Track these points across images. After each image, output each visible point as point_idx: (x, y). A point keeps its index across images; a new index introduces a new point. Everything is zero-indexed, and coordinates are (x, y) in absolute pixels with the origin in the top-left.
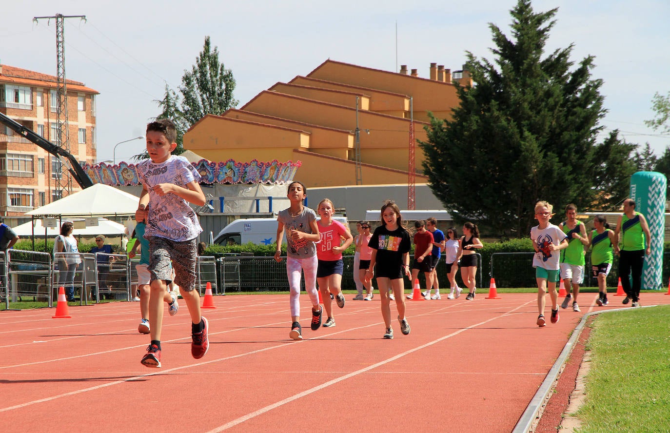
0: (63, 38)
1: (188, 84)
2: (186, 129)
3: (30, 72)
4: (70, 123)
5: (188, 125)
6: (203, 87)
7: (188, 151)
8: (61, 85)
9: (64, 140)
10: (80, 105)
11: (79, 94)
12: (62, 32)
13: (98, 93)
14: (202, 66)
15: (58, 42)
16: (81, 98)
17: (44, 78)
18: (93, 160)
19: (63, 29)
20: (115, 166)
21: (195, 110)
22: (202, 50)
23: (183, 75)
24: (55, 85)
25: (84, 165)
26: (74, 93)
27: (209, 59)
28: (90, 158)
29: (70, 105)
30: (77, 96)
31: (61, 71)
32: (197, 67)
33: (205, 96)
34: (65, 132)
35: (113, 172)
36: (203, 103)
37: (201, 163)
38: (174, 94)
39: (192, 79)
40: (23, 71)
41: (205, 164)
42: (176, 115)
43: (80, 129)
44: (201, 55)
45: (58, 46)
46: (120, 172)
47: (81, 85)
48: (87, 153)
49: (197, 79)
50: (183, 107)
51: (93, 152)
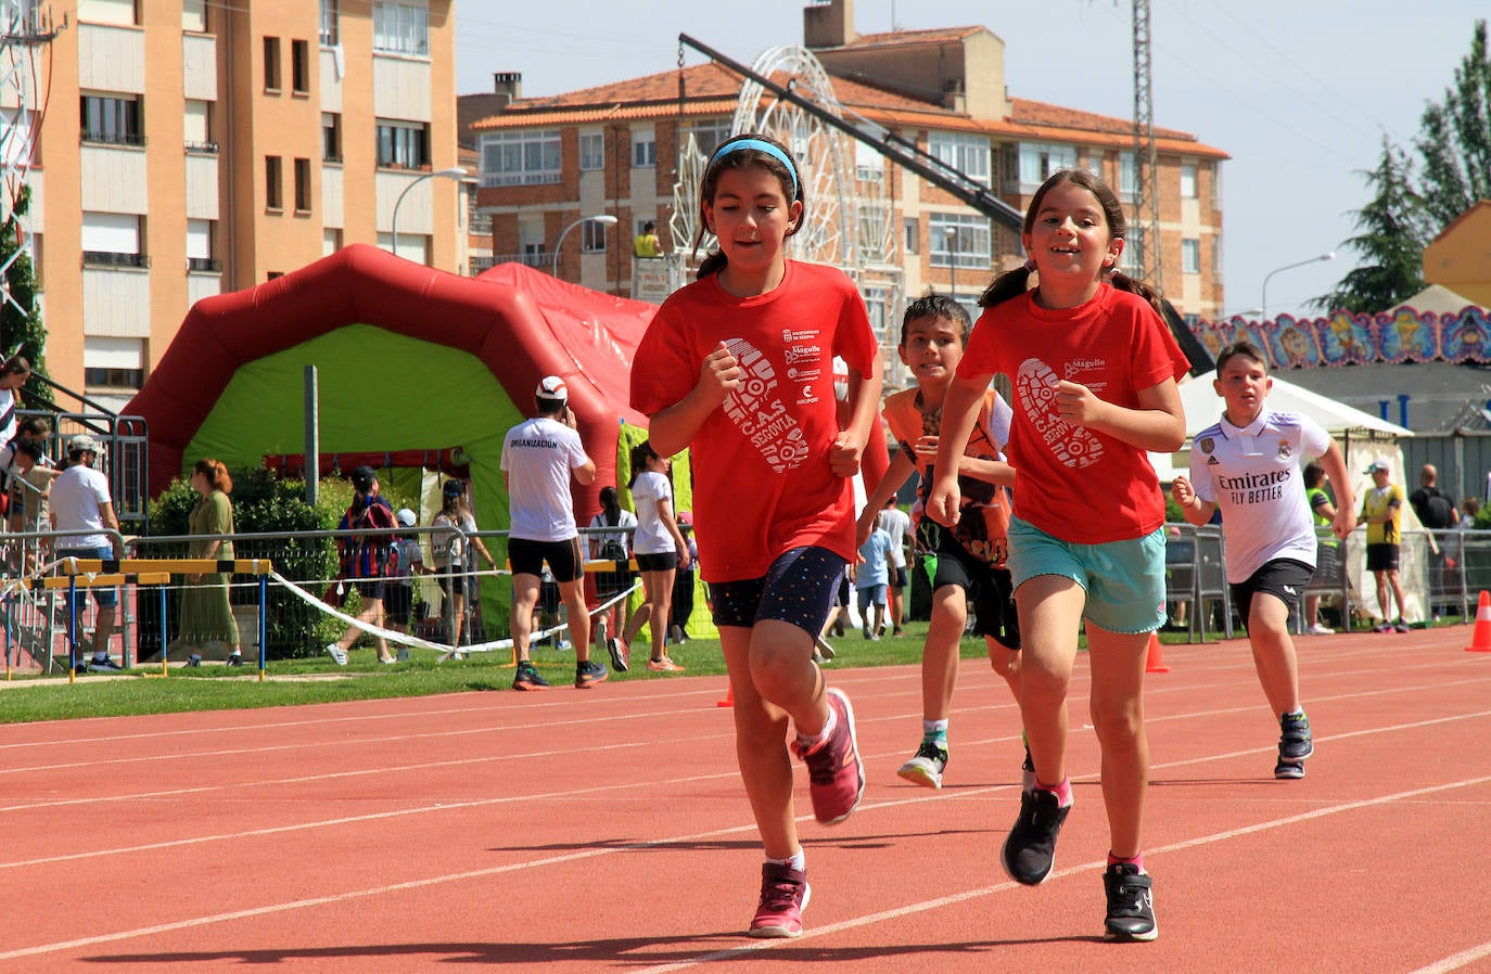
0: (1148, 33)
1: (1435, 131)
2: (1430, 236)
3: (1073, 113)
4: (1163, 226)
5: (1436, 227)
6: (1472, 137)
7: (1437, 288)
8: (1144, 141)
9: (1150, 264)
10: (1187, 185)
11: (1184, 161)
12: (1147, 20)
13: (1225, 157)
14: (1468, 89)
15: (1137, 43)
16: (1190, 170)
17: (1105, 126)
18: (1216, 311)
19: (1148, 15)
20: (1266, 324)
21: (1451, 192)
22: (1468, 51)
23: (1423, 110)
24: (1130, 140)
25: (1195, 321)
26: (1172, 158)
27: (1485, 73)
28: (1210, 305)
29: (1163, 187)
30: (1180, 165)
31: (1143, 108)
32: (1456, 91)
33: (1474, 158)
34: (1151, 247)
35: (1260, 338)
36: (1472, 175)
37: (1467, 314)
38: (1403, 155)
39: (1444, 119)
40: (1057, 110)
41: (1475, 316)
42: (1408, 204)
43: (1186, 241)
44: (1466, 64)
45: (1136, 53)
46: (1277, 338)
47: (1188, 139)
48: (1203, 294)
49: (1457, 120)
50: (1424, 185)
51: (1216, 291)
